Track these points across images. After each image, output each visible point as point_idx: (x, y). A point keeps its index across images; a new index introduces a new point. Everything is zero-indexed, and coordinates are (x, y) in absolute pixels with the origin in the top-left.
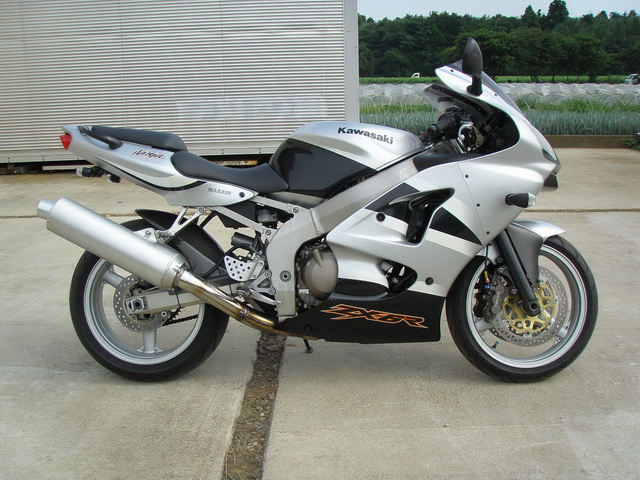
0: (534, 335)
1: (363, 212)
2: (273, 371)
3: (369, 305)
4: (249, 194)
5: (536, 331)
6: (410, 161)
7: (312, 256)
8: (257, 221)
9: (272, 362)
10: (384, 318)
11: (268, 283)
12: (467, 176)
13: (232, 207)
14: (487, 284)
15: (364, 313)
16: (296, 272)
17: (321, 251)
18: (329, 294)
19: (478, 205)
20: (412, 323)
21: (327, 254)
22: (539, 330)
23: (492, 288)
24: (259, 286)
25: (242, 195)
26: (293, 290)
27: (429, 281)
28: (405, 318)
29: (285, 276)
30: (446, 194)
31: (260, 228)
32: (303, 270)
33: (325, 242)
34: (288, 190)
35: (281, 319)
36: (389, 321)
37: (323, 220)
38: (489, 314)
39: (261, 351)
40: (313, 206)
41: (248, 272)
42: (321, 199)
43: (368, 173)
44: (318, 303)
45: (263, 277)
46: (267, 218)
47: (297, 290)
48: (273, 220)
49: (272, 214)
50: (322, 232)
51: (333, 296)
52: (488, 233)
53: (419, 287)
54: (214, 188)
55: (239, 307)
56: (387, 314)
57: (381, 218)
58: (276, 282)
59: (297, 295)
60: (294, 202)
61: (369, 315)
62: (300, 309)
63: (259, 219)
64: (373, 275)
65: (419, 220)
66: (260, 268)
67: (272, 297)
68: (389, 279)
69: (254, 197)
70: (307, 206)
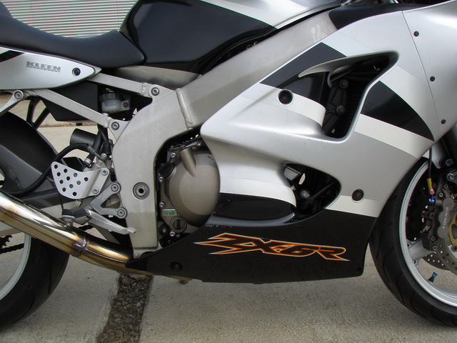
1: (259, 89)
2: (135, 312)
3: (266, 233)
4: (87, 71)
6: (325, 16)
7: (180, 159)
8: (100, 111)
9: (136, 299)
10: (289, 251)
11: (115, 200)
12: (416, 34)
13: (64, 90)
14: (430, 197)
15: (259, 244)
16: (157, 185)
17: (194, 152)
18: (206, 218)
19: (432, 79)
20: (327, 255)
21: (202, 157)
23: (438, 202)
24: (104, 205)
25: (77, 72)
26: (153, 210)
27: (357, 195)
28: (318, 249)
29: (140, 190)
30: (385, 61)
31: (105, 120)
32: (166, 181)
33: (200, 139)
34: (143, 63)
35: (137, 253)
36: (297, 254)
37: (195, 106)
38: (433, 239)
39: (125, 280)
40: (181, 86)
41: (84, 184)
42: (191, 74)
43: (263, 32)
44: (190, 229)
45: (109, 192)
46: (114, 106)
47: (158, 209)
48: (124, 109)
49: (122, 100)
50: (195, 123)
51: (213, 222)
52: (443, 122)
53: (342, 204)
54: (35, 61)
55: (74, 237)
56: (293, 245)
57: (285, 98)
58: (128, 199)
59: (159, 218)
60: (153, 81)
61: (267, 247)
62: (164, 238)
63: (105, 107)
64: (273, 187)
65: (341, 104)
66: (102, 179)
67: (122, 222)
68: (297, 193)
69: (94, 76)
70: (172, 86)
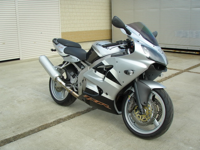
0: (144, 122)
5: (144, 121)
12: (117, 62)
15: (92, 99)
19: (119, 72)
20: (106, 106)
22: (145, 121)
25: (77, 60)
27: (107, 94)
28: (103, 104)
29: (80, 84)
36: (99, 103)
52: (123, 82)
53: (104, 95)
54: (72, 57)
56: (98, 101)
61: (94, 100)
64: (96, 90)
